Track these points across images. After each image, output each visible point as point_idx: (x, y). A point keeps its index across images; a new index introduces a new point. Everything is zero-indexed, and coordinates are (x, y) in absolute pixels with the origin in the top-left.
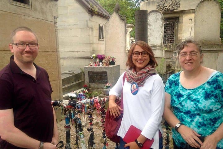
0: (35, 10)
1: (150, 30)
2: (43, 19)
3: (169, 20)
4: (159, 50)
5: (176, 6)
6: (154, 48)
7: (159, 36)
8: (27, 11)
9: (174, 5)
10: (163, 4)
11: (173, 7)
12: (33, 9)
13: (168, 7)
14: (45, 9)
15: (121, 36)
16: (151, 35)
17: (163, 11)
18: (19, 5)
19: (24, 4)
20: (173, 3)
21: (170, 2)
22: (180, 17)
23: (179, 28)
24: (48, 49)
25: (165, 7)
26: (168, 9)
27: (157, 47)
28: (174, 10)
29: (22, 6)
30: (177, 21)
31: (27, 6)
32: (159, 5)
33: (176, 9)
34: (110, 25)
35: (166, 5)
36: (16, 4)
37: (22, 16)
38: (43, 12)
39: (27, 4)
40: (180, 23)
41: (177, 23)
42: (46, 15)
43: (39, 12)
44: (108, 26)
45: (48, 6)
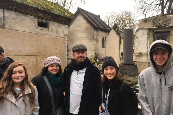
0: (52, 31)
1: (138, 42)
2: (57, 36)
3: (162, 33)
4: (144, 57)
5: (167, 23)
6: (141, 55)
7: (145, 46)
8: (47, 32)
9: (166, 22)
10: (157, 21)
11: (165, 24)
12: (51, 31)
13: (161, 24)
14: (59, 30)
15: (116, 45)
16: (139, 45)
17: (157, 27)
18: (42, 29)
19: (45, 28)
20: (165, 21)
21: (163, 20)
22: (171, 31)
23: (170, 40)
24: (59, 55)
25: (159, 24)
26: (161, 25)
27: (143, 54)
28: (165, 26)
29: (44, 29)
30: (168, 34)
31: (47, 29)
32: (153, 23)
33: (167, 26)
34: (109, 37)
35: (159, 22)
36: (40, 28)
37: (43, 35)
38: (57, 32)
39: (47, 28)
40: (171, 35)
41: (168, 36)
42: (59, 34)
43: (55, 32)
44: (108, 38)
45: (61, 28)
